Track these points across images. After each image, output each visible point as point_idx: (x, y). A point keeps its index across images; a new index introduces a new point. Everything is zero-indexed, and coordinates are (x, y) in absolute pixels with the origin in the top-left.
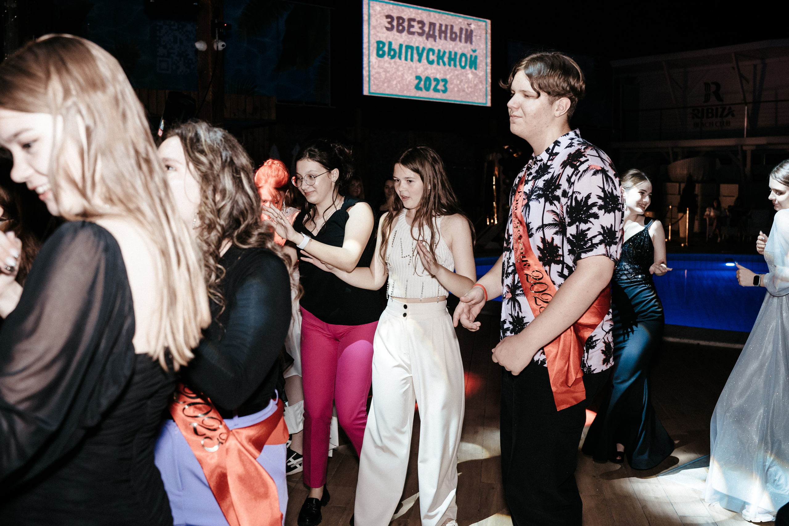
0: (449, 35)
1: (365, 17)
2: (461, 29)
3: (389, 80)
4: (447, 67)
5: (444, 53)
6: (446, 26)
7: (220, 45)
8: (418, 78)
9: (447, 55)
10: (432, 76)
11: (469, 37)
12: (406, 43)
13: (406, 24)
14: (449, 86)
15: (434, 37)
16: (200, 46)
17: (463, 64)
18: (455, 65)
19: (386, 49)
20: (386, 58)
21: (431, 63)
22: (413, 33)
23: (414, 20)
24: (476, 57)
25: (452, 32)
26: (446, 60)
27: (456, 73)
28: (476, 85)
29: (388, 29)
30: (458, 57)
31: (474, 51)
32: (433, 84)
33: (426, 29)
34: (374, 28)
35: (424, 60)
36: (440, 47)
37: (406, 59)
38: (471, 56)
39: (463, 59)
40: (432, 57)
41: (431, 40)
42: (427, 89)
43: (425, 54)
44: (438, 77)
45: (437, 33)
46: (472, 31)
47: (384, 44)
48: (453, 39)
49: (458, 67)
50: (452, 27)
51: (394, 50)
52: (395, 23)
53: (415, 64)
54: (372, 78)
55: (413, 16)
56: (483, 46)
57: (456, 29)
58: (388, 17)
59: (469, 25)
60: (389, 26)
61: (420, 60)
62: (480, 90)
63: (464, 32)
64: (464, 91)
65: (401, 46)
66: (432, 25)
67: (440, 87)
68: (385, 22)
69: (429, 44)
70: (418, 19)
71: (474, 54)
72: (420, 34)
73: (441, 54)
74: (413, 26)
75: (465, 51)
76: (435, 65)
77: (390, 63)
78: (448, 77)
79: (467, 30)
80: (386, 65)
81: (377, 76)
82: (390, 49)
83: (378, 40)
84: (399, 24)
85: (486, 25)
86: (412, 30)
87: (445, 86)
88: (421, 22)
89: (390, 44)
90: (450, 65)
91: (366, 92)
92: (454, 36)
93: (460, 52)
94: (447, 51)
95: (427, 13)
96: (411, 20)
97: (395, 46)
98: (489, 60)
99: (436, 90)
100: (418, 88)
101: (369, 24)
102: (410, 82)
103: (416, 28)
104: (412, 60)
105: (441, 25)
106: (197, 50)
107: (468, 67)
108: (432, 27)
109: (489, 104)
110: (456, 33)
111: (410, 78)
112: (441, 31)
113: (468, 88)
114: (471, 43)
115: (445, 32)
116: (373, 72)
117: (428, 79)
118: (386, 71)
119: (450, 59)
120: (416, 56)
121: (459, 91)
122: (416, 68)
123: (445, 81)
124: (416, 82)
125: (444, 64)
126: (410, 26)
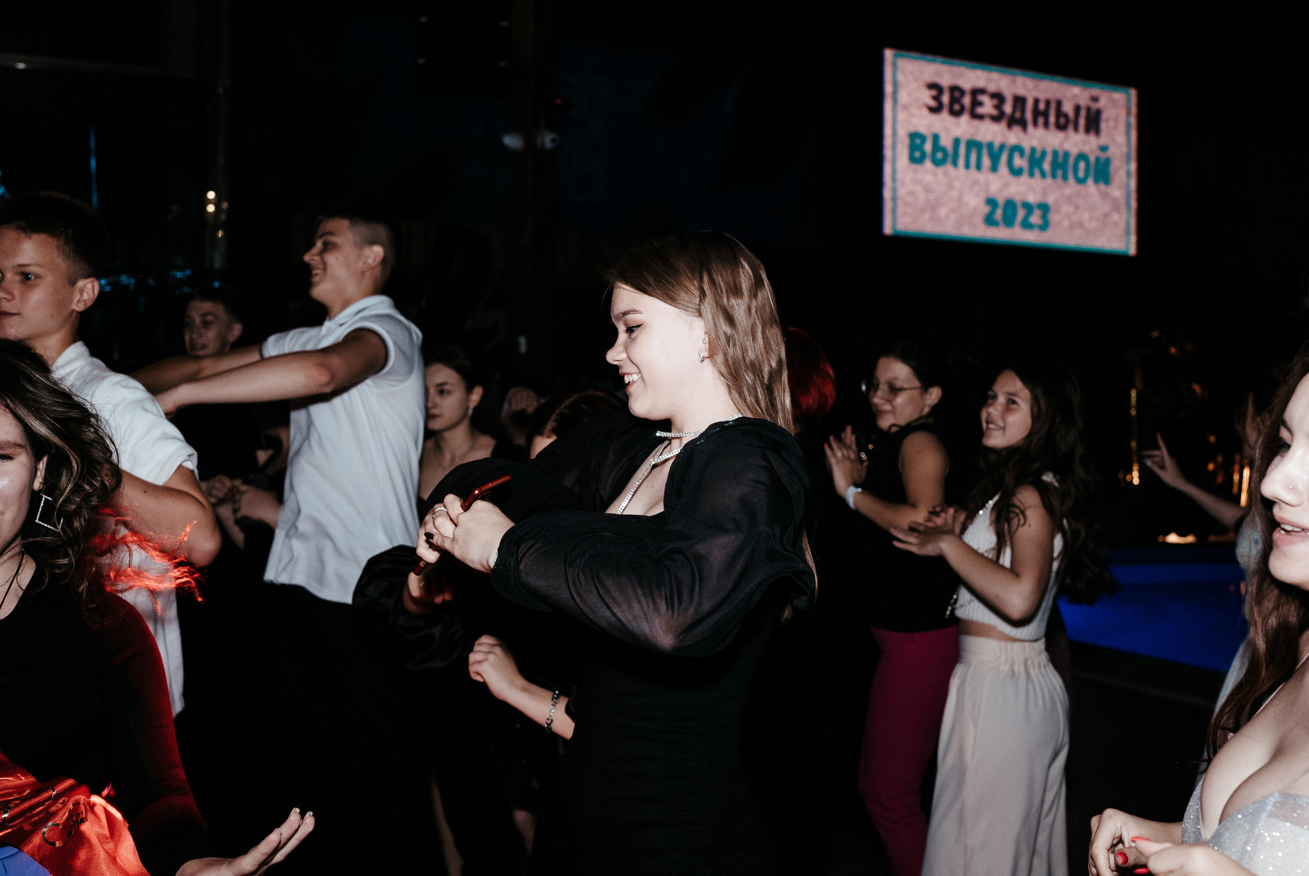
0: (1052, 119)
1: (888, 88)
2: (1077, 109)
3: (933, 207)
4: (1049, 180)
5: (1044, 153)
6: (1048, 103)
7: (548, 140)
8: (991, 202)
9: (1049, 158)
10: (1018, 199)
11: (1093, 123)
12: (968, 136)
13: (967, 100)
14: (1054, 217)
15: (1023, 124)
16: (512, 141)
17: (1081, 174)
18: (1065, 178)
19: (928, 147)
20: (928, 164)
21: (1016, 172)
22: (981, 117)
23: (982, 91)
24: (1108, 161)
25: (1059, 113)
26: (1046, 166)
27: (1067, 191)
28: (1106, 215)
29: (933, 110)
30: (1071, 161)
31: (1104, 149)
32: (1021, 213)
33: (1008, 108)
34: (905, 107)
35: (1003, 169)
36: (1035, 143)
37: (967, 166)
38: (1098, 159)
39: (1082, 165)
40: (1018, 162)
41: (1017, 129)
42: (1009, 221)
43: (1004, 158)
44: (1032, 199)
45: (1029, 116)
46: (1098, 113)
47: (923, 138)
48: (1061, 127)
49: (1071, 181)
50: (1059, 104)
51: (944, 150)
52: (946, 99)
53: (985, 176)
54: (900, 204)
55: (981, 84)
56: (1121, 139)
57: (1068, 108)
58: (932, 86)
59: (1095, 99)
60: (932, 103)
61: (994, 168)
62: (1116, 224)
63: (1083, 113)
64: (1081, 225)
65: (957, 142)
66: (1020, 101)
67: (1035, 219)
68: (927, 97)
69: (1014, 137)
70: (992, 88)
71: (1103, 156)
72: (996, 119)
73: (1037, 156)
74: (981, 104)
75: (1086, 149)
76: (1024, 178)
77: (935, 175)
78: (1050, 200)
79: (1089, 109)
80: (929, 178)
81: (910, 199)
82: (936, 146)
83: (911, 129)
84: (953, 101)
85: (1128, 100)
86: (980, 110)
87: (1044, 217)
88: (998, 97)
89: (936, 138)
90: (1054, 176)
91: (888, 229)
92: (1062, 120)
93: (1074, 151)
94: (1049, 150)
95: (1011, 78)
96: (976, 92)
97: (946, 142)
98: (1133, 166)
99: (1026, 225)
100: (989, 220)
101: (895, 101)
102: (975, 210)
103: (987, 106)
104: (979, 167)
105: (1036, 101)
106: (506, 149)
107: (1090, 181)
108: (1019, 106)
109: (1132, 250)
110: (1066, 116)
111: (975, 203)
112: (1036, 113)
113: (1090, 220)
114: (1097, 132)
115: (1046, 114)
116: (902, 191)
117: (1010, 205)
118: (927, 190)
119: (1055, 165)
120: (986, 161)
121: (1072, 226)
122: (987, 183)
123: (1045, 208)
124: (986, 209)
125: (1043, 175)
126: (976, 103)
